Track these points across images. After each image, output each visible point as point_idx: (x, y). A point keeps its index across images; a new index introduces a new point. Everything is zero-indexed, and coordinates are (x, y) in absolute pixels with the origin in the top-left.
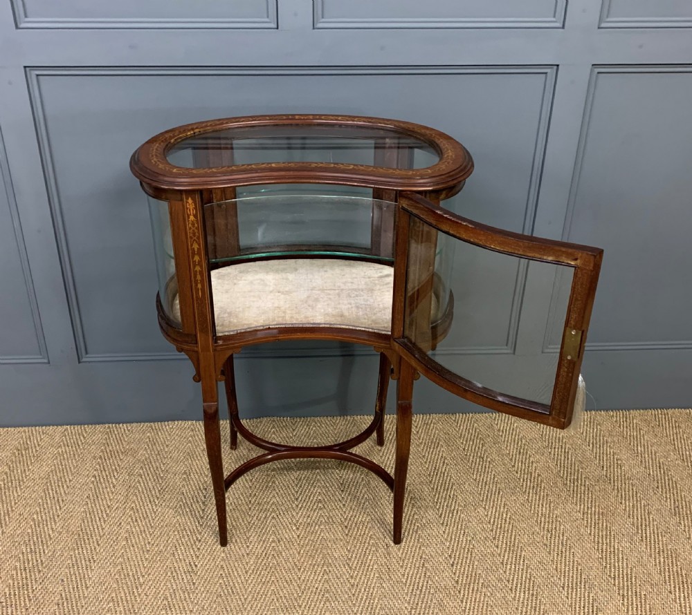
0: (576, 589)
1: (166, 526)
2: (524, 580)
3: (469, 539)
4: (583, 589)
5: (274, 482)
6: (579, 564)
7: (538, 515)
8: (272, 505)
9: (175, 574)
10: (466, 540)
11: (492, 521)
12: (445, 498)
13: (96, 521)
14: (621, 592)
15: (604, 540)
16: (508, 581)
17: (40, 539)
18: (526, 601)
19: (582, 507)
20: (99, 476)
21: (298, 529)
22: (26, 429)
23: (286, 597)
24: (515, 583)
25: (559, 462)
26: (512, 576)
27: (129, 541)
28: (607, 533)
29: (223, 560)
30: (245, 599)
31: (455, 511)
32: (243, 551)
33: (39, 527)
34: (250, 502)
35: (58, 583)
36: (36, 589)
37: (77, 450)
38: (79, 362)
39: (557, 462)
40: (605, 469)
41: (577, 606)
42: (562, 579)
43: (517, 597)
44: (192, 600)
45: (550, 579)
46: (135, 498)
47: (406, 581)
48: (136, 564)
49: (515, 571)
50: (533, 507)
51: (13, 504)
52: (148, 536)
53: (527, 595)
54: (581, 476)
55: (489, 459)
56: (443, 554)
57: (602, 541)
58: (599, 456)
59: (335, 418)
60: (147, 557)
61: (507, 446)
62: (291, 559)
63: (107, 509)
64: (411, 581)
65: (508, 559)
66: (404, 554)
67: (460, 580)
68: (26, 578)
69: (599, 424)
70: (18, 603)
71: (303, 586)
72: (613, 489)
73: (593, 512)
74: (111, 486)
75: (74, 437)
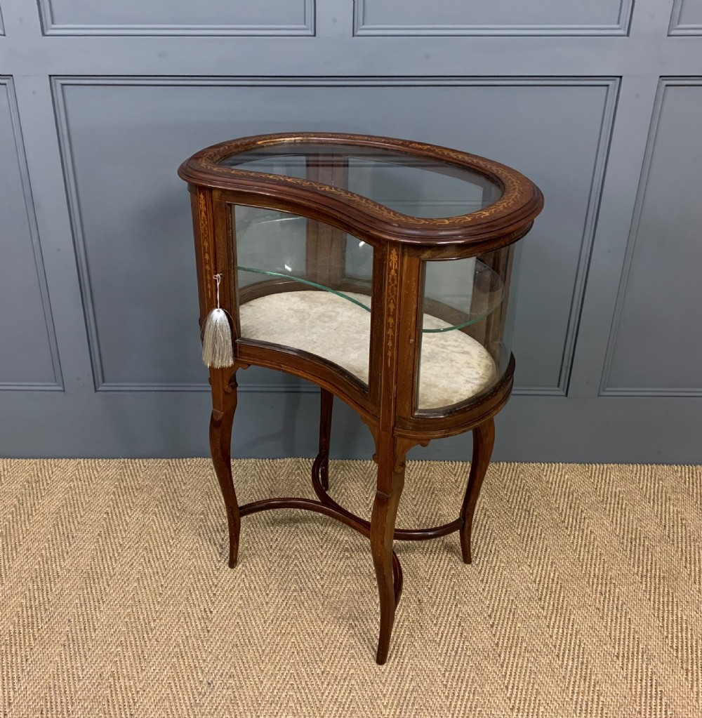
0: (633, 659)
1: (181, 568)
2: (572, 646)
3: (511, 598)
4: (640, 660)
5: (297, 527)
6: (635, 632)
7: (590, 576)
8: (294, 551)
9: (188, 620)
10: (508, 600)
11: (538, 580)
12: (486, 553)
13: (106, 560)
14: (685, 666)
15: (665, 607)
16: (555, 646)
17: (47, 576)
18: (574, 670)
19: (641, 569)
20: (112, 513)
21: (322, 578)
22: (38, 461)
23: (307, 651)
24: (562, 649)
25: (615, 519)
26: (559, 642)
27: (141, 583)
28: (668, 599)
29: (240, 607)
30: (263, 651)
31: (497, 568)
32: (262, 599)
33: (47, 563)
34: (271, 547)
35: (65, 623)
36: (42, 628)
37: (89, 485)
38: (96, 391)
39: (612, 519)
40: (667, 528)
41: (634, 678)
42: (617, 647)
43: (565, 664)
44: (206, 648)
45: (602, 646)
46: (148, 537)
47: (440, 641)
48: (148, 607)
49: (563, 636)
50: (584, 567)
51: (21, 537)
52: (162, 578)
53: (576, 662)
54: (640, 535)
55: (535, 513)
56: (482, 613)
57: (663, 607)
58: (661, 514)
59: (365, 461)
60: (159, 600)
61: (556, 500)
62: (313, 611)
63: (119, 548)
64: (445, 641)
65: (555, 622)
66: (438, 611)
67: (501, 643)
68: (32, 617)
69: (661, 479)
70: (22, 642)
71: (326, 640)
72: (677, 551)
73: (653, 575)
74: (124, 523)
75: (87, 471)
